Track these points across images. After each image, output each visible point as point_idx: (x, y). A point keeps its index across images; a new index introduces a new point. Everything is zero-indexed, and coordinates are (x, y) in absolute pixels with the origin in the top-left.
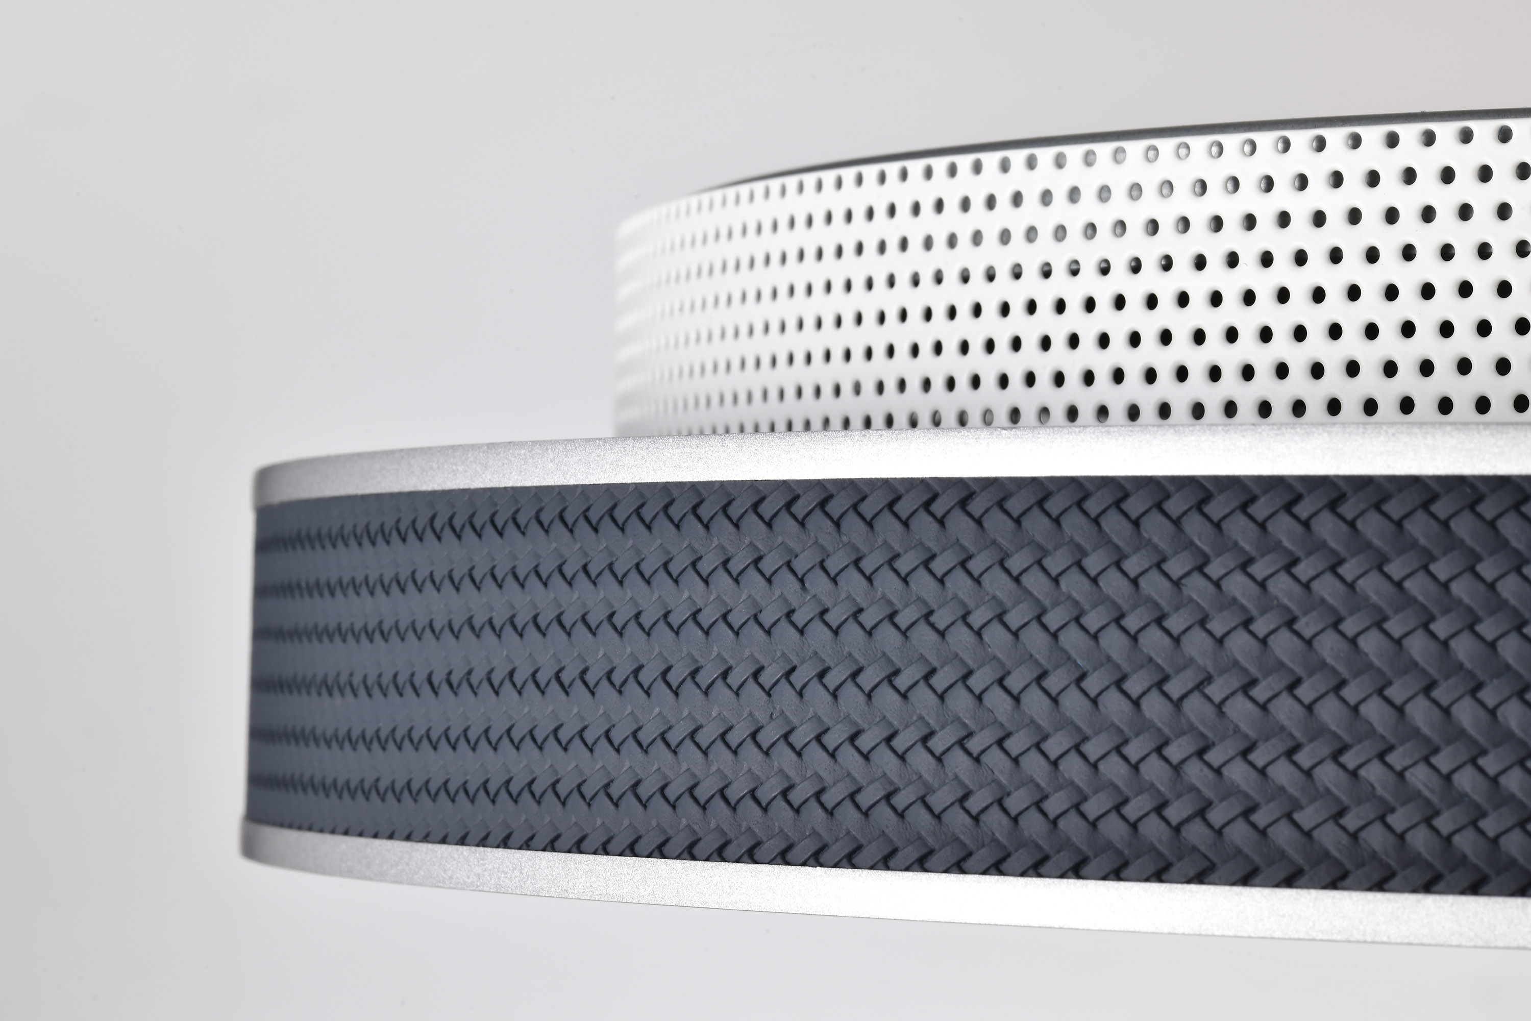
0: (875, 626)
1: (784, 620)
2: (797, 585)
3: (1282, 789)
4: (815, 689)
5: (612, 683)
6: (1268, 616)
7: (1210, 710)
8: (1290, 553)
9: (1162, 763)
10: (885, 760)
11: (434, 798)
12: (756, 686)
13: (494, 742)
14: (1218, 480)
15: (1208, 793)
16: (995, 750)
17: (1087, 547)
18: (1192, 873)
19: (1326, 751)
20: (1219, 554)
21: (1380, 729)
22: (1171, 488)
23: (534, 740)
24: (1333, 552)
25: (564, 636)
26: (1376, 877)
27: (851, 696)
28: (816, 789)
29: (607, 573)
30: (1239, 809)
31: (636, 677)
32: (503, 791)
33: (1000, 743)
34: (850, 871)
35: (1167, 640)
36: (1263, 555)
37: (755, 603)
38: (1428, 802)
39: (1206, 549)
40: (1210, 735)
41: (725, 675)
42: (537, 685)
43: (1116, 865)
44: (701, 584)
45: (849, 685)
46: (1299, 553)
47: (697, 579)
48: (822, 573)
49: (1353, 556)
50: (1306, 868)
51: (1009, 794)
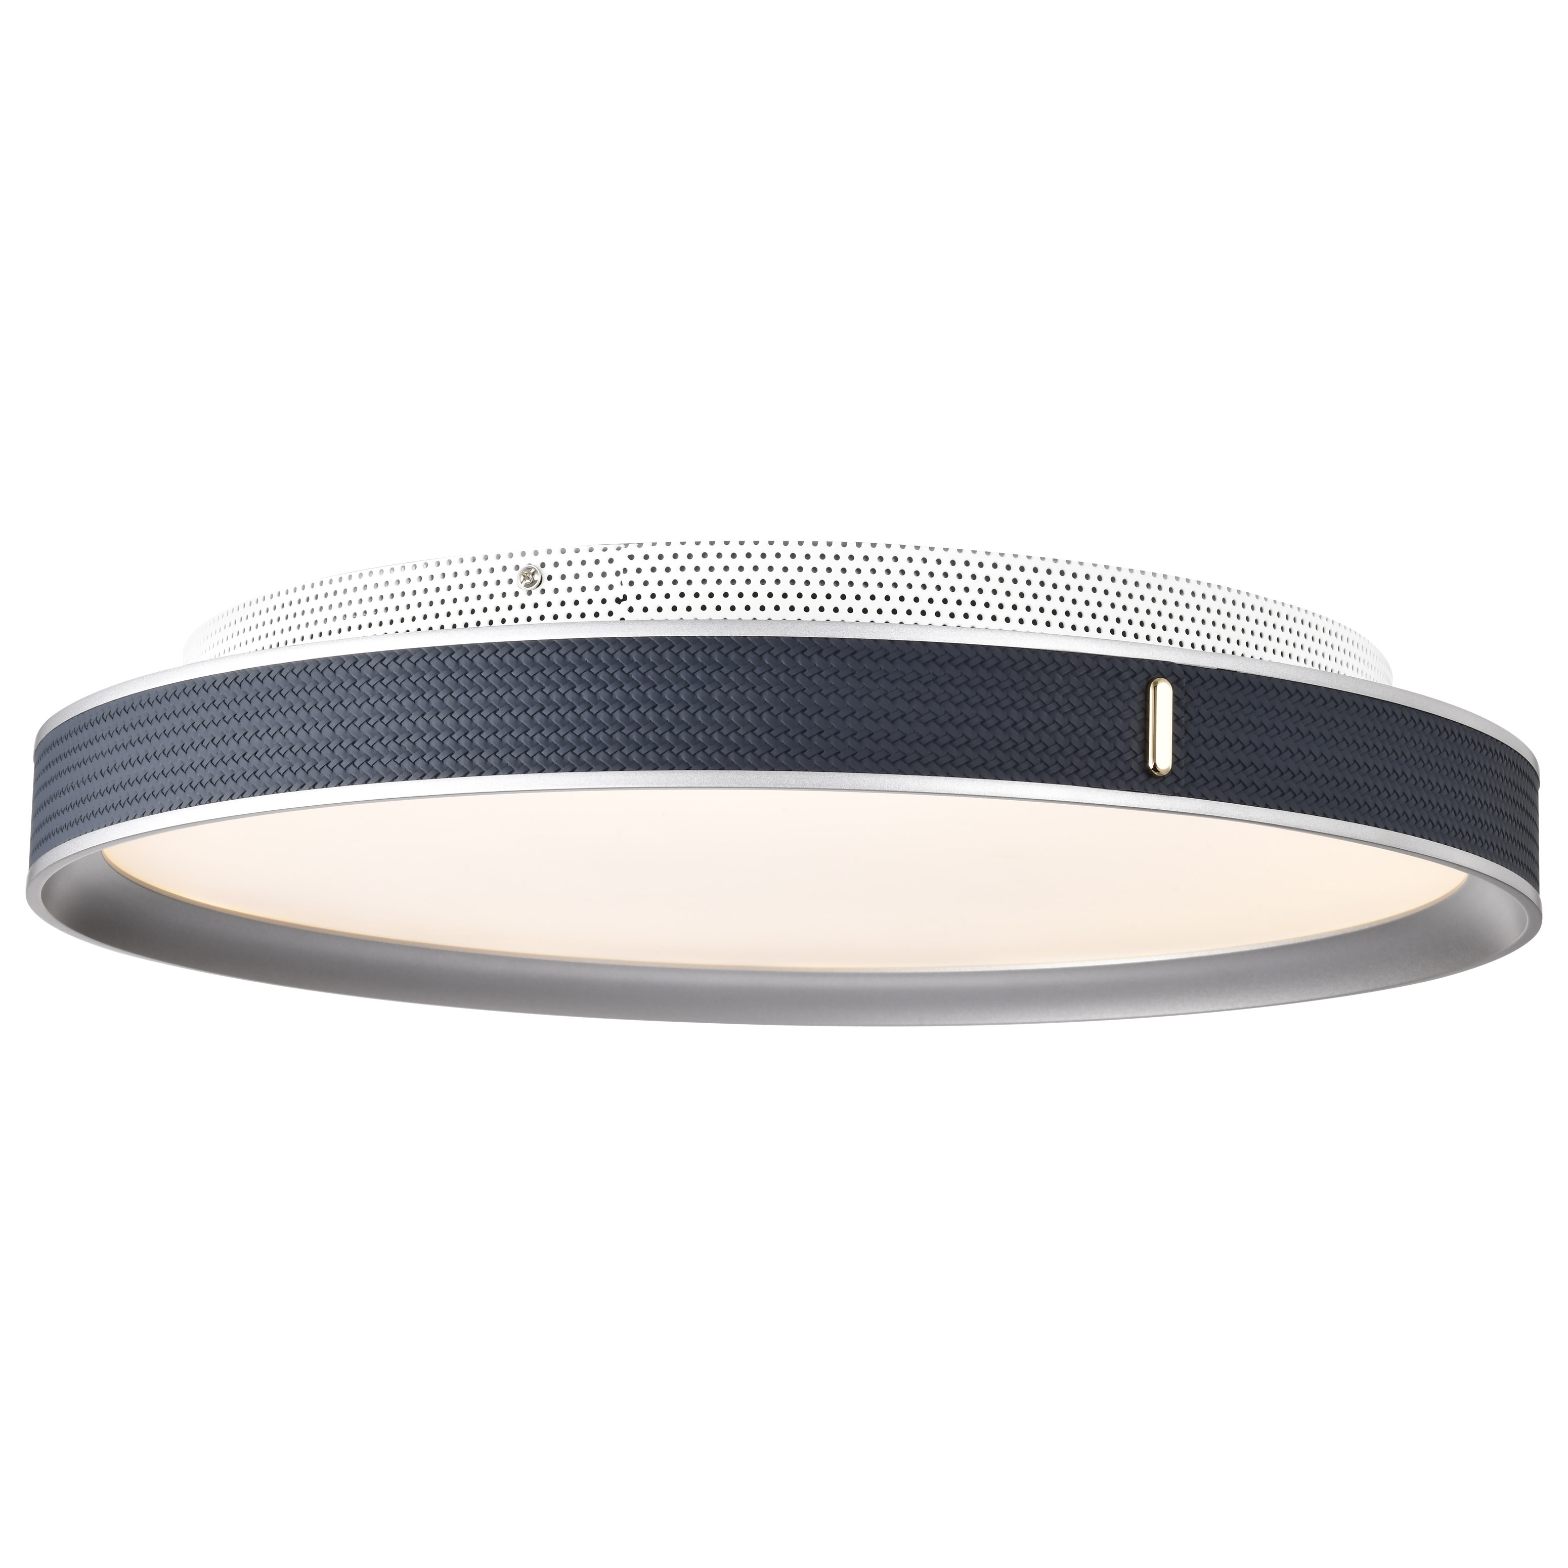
0: (251, 717)
1: (222, 720)
2: (227, 708)
3: (378, 752)
4: (232, 741)
5: (165, 754)
6: (374, 697)
7: (356, 729)
8: (381, 676)
9: (341, 748)
10: (254, 761)
11: (102, 813)
12: (213, 744)
13: (123, 786)
14: (359, 655)
15: (355, 756)
16: (289, 752)
17: (319, 681)
18: (349, 783)
19: (391, 738)
20: (360, 679)
21: (408, 730)
22: (345, 659)
23: (137, 781)
24: (395, 674)
25: (149, 742)
26: (406, 776)
27: (244, 741)
28: (231, 775)
29: (164, 716)
30: (365, 760)
31: (173, 750)
32: (126, 802)
33: (290, 749)
34: (242, 799)
35: (343, 708)
36: (373, 678)
37: (213, 716)
38: (422, 751)
39: (356, 678)
40: (356, 737)
41: (202, 743)
42: (139, 762)
43: (326, 783)
44: (195, 713)
45: (243, 737)
46: (384, 676)
47: (194, 712)
48: (235, 702)
49: (401, 675)
50: (384, 776)
51: (293, 765)
